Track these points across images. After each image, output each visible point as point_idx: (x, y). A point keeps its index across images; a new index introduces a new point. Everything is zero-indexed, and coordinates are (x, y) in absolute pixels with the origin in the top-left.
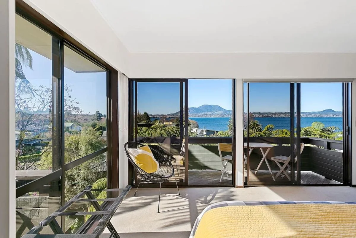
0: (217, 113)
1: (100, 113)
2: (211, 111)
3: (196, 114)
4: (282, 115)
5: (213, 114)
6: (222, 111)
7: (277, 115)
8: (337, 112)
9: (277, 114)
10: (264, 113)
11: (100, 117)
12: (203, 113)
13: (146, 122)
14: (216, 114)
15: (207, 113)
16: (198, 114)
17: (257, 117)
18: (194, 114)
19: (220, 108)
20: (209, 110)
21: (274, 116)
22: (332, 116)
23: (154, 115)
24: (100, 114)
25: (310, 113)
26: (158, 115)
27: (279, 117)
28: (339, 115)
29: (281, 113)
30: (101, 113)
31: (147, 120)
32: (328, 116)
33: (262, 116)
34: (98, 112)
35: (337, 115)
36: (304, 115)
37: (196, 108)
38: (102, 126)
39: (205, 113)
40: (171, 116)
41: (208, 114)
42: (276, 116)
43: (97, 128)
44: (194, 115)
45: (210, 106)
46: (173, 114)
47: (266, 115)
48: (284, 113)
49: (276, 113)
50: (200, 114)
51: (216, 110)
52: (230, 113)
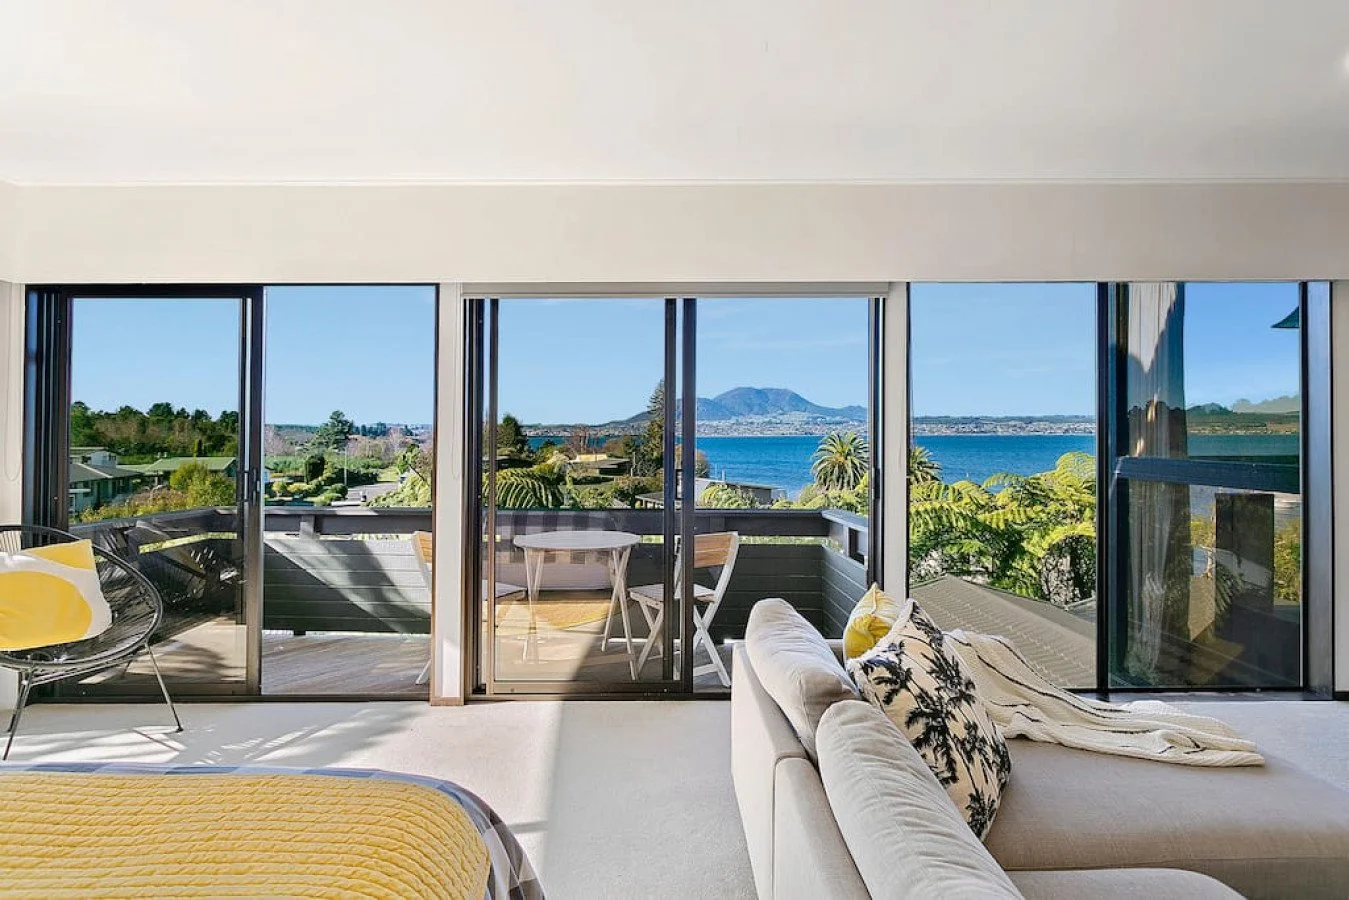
1: (348, 417)
2: (764, 413)
4: (1031, 427)
5: (770, 422)
6: (805, 411)
7: (1015, 426)
9: (1012, 423)
10: (965, 421)
11: (345, 433)
12: (733, 420)
13: (507, 452)
14: (781, 423)
15: (750, 421)
17: (936, 434)
19: (797, 402)
20: (756, 409)
21: (1000, 430)
22: (1220, 431)
23: (550, 428)
24: (347, 422)
26: (562, 426)
27: (1022, 434)
29: (1030, 420)
30: (350, 420)
31: (514, 444)
33: (957, 431)
34: (337, 416)
38: (346, 468)
39: (741, 419)
40: (611, 432)
41: (752, 423)
42: (1010, 430)
43: (327, 474)
45: (763, 393)
46: (621, 423)
47: (972, 426)
48: (1040, 420)
49: (1009, 419)
50: (723, 424)
51: (782, 409)
52: (838, 418)
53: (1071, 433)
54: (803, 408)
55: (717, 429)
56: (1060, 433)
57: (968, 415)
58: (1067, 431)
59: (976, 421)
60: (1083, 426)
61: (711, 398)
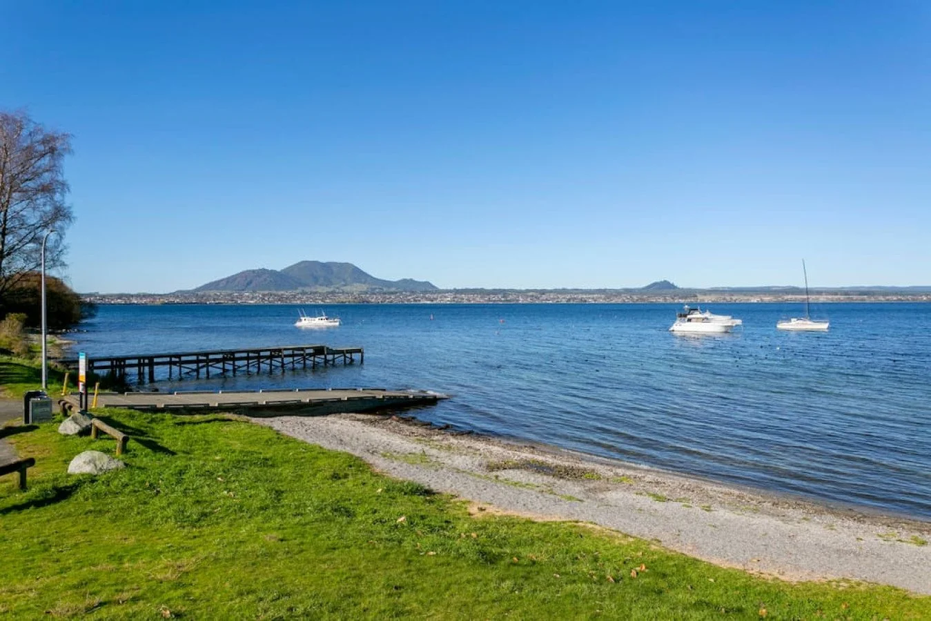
0: (347, 289)
2: (329, 283)
3: (274, 292)
4: (544, 297)
5: (331, 292)
6: (364, 283)
7: (532, 296)
8: (682, 289)
9: (531, 294)
10: (495, 292)
12: (298, 289)
14: (343, 293)
15: (314, 290)
16: (280, 293)
17: (472, 302)
18: (266, 292)
19: (358, 275)
20: (321, 280)
21: (521, 299)
22: (669, 300)
25: (618, 293)
27: (537, 302)
28: (686, 298)
29: (543, 292)
32: (661, 300)
33: (489, 300)
35: (680, 295)
36: (603, 296)
37: (273, 273)
39: (307, 290)
41: (316, 293)
42: (529, 299)
44: (264, 295)
45: (327, 267)
47: (500, 296)
48: (551, 291)
49: (528, 291)
50: (287, 293)
51: (344, 280)
52: (393, 289)
53: (572, 302)
54: (363, 280)
55: (281, 298)
56: (564, 301)
57: (497, 288)
58: (569, 300)
59: (504, 292)
60: (580, 296)
61: (279, 269)
